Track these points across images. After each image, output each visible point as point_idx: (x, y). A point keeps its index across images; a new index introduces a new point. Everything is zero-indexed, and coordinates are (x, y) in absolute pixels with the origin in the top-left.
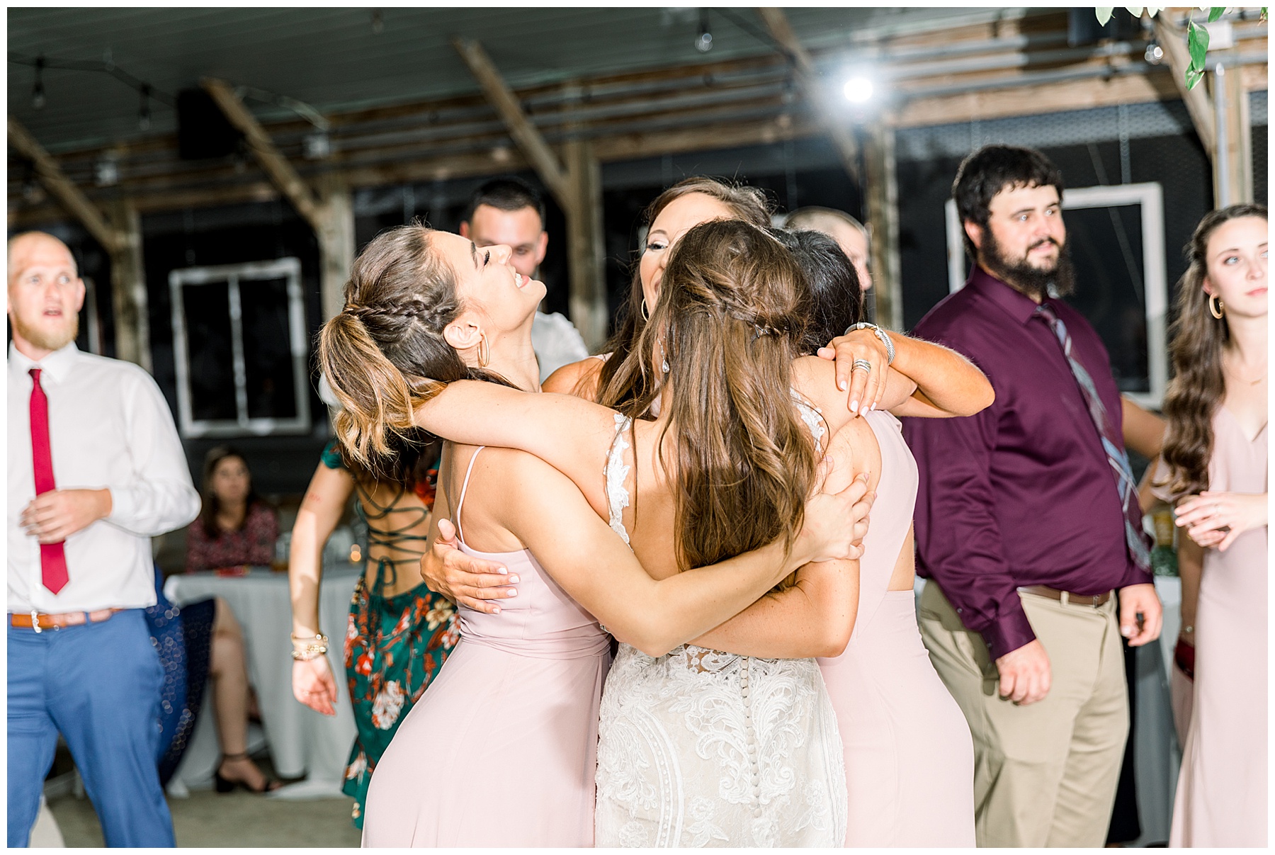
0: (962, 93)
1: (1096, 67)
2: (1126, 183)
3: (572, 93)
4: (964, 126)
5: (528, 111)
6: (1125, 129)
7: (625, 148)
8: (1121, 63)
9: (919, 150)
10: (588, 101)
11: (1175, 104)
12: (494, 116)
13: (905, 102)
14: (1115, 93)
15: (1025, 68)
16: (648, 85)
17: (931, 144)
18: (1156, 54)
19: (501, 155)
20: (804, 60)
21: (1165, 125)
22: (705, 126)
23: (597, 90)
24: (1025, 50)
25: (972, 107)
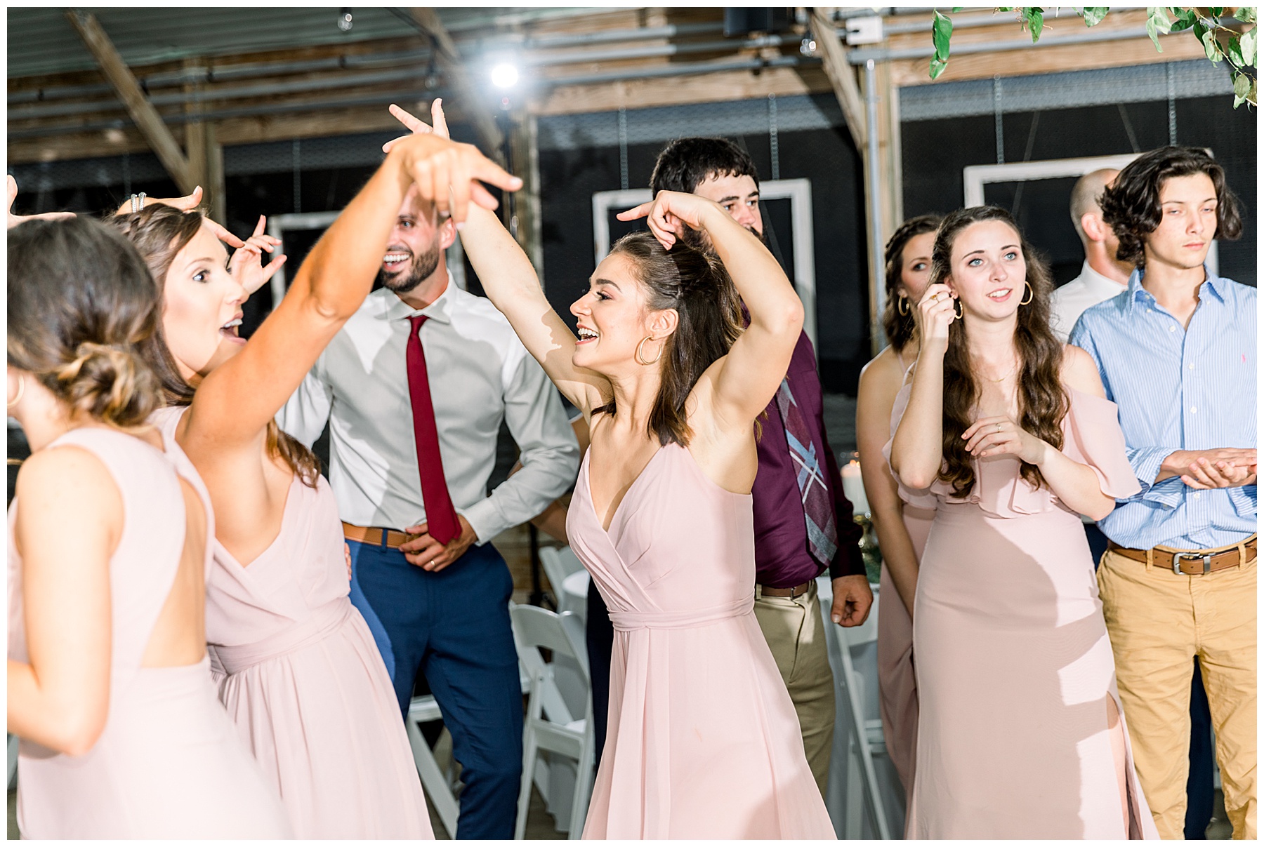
0: (610, 82)
1: (745, 59)
2: (776, 179)
3: (194, 72)
4: (611, 115)
5: (145, 90)
6: (775, 124)
7: (251, 131)
8: (771, 55)
9: (563, 141)
10: (211, 80)
11: (826, 98)
12: (113, 94)
13: (551, 90)
14: (765, 86)
15: (672, 58)
16: (276, 66)
17: (576, 134)
18: (810, 48)
19: (114, 136)
20: (446, 43)
21: (814, 119)
22: (339, 110)
23: (220, 70)
24: (672, 40)
25: (618, 97)
